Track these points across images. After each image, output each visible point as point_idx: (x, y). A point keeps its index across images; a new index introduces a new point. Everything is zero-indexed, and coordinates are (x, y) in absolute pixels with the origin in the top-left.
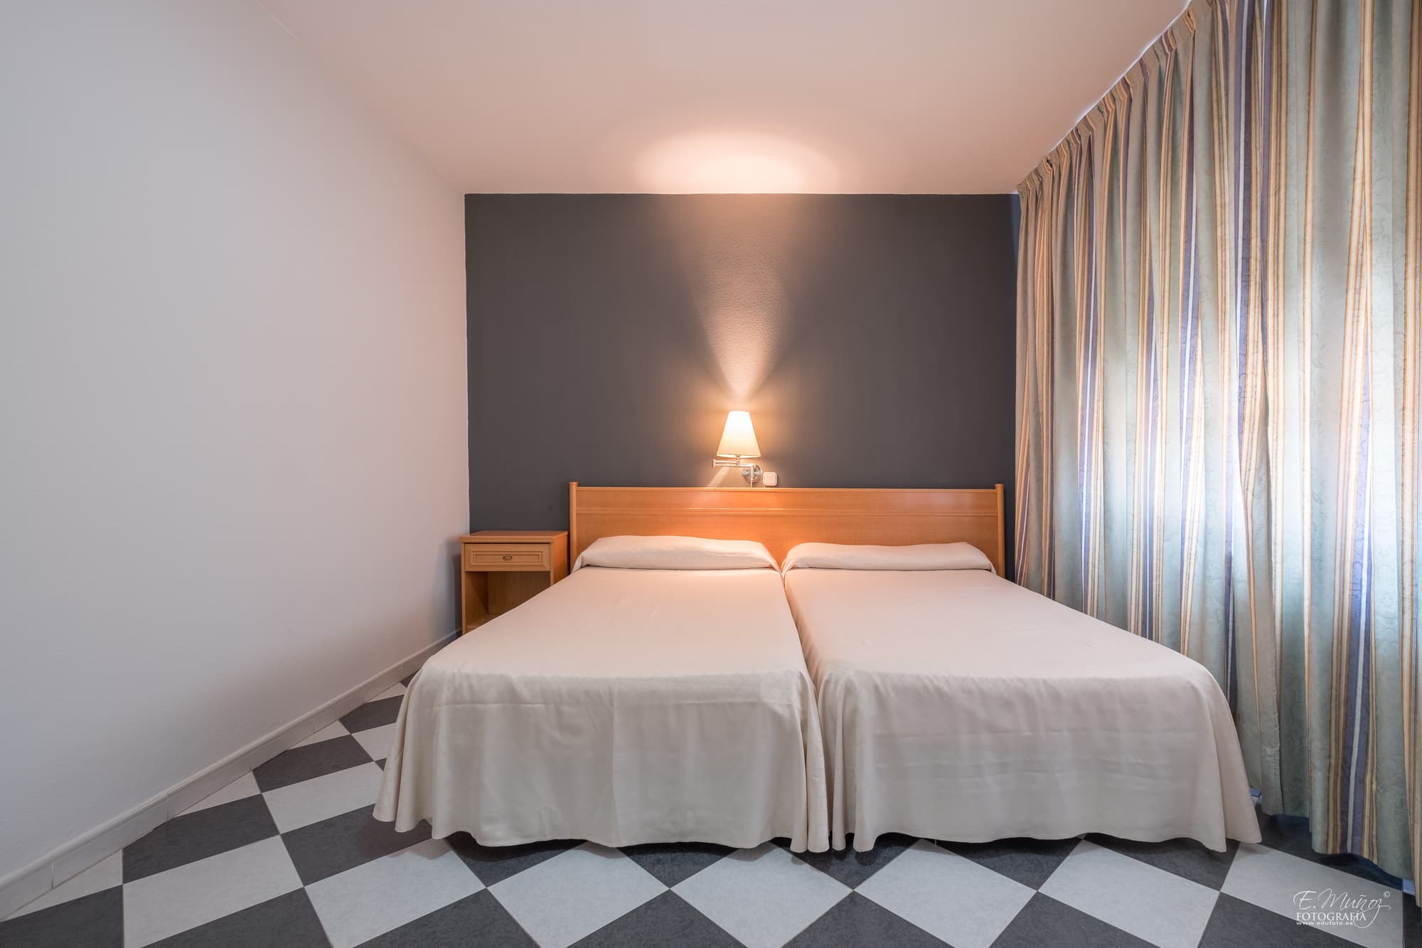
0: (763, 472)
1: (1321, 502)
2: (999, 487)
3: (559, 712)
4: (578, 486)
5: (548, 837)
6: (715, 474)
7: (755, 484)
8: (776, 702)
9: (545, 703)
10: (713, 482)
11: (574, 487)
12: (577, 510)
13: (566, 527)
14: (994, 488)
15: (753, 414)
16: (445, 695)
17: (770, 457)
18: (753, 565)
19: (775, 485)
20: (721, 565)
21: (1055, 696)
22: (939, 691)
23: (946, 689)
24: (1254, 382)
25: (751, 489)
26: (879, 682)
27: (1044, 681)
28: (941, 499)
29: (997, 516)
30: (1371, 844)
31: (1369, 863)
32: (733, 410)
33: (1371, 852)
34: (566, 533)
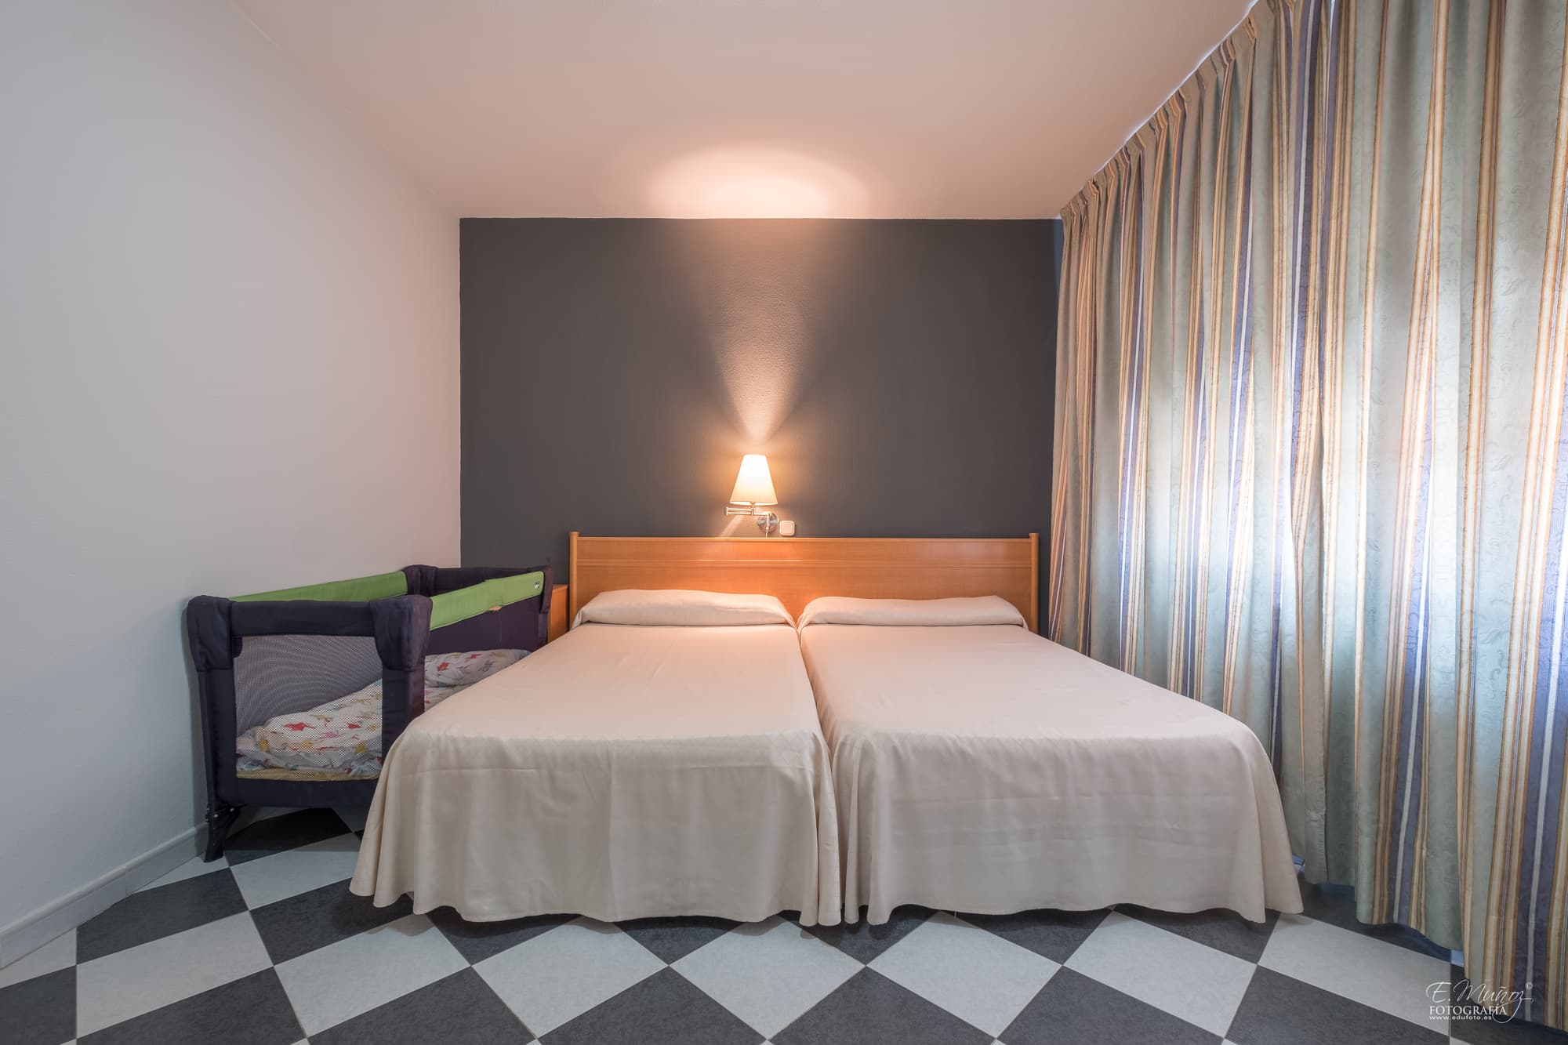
0: (780, 521)
1: (1376, 548)
2: (1034, 536)
3: (552, 778)
4: (580, 536)
5: (539, 911)
6: (728, 523)
7: (770, 534)
8: (786, 765)
9: (538, 768)
10: (725, 532)
11: (575, 536)
12: (578, 562)
13: (566, 580)
14: (1028, 537)
15: (769, 458)
16: (429, 760)
17: (787, 504)
18: (767, 620)
19: (792, 534)
20: (732, 621)
21: (1086, 757)
22: (963, 753)
23: (969, 750)
24: (1309, 421)
25: (766, 539)
26: (897, 743)
27: (1076, 742)
28: (971, 549)
29: (1031, 568)
30: (1419, 913)
31: (1416, 933)
32: (748, 454)
33: (1419, 922)
34: (565, 587)
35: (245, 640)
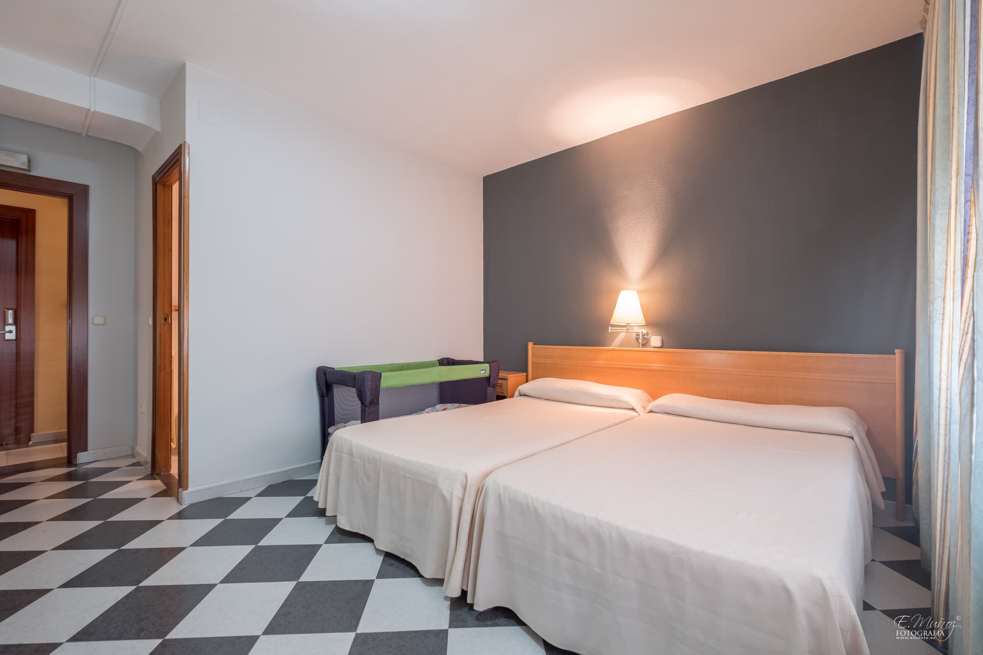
0: (651, 336)
2: (898, 354)
4: (534, 344)
6: (615, 338)
7: (644, 345)
10: (614, 344)
11: (530, 345)
12: (532, 360)
13: (526, 371)
14: (894, 354)
15: (639, 292)
17: (653, 324)
21: (624, 544)
25: (641, 349)
32: (624, 290)
34: (525, 374)
35: (334, 386)
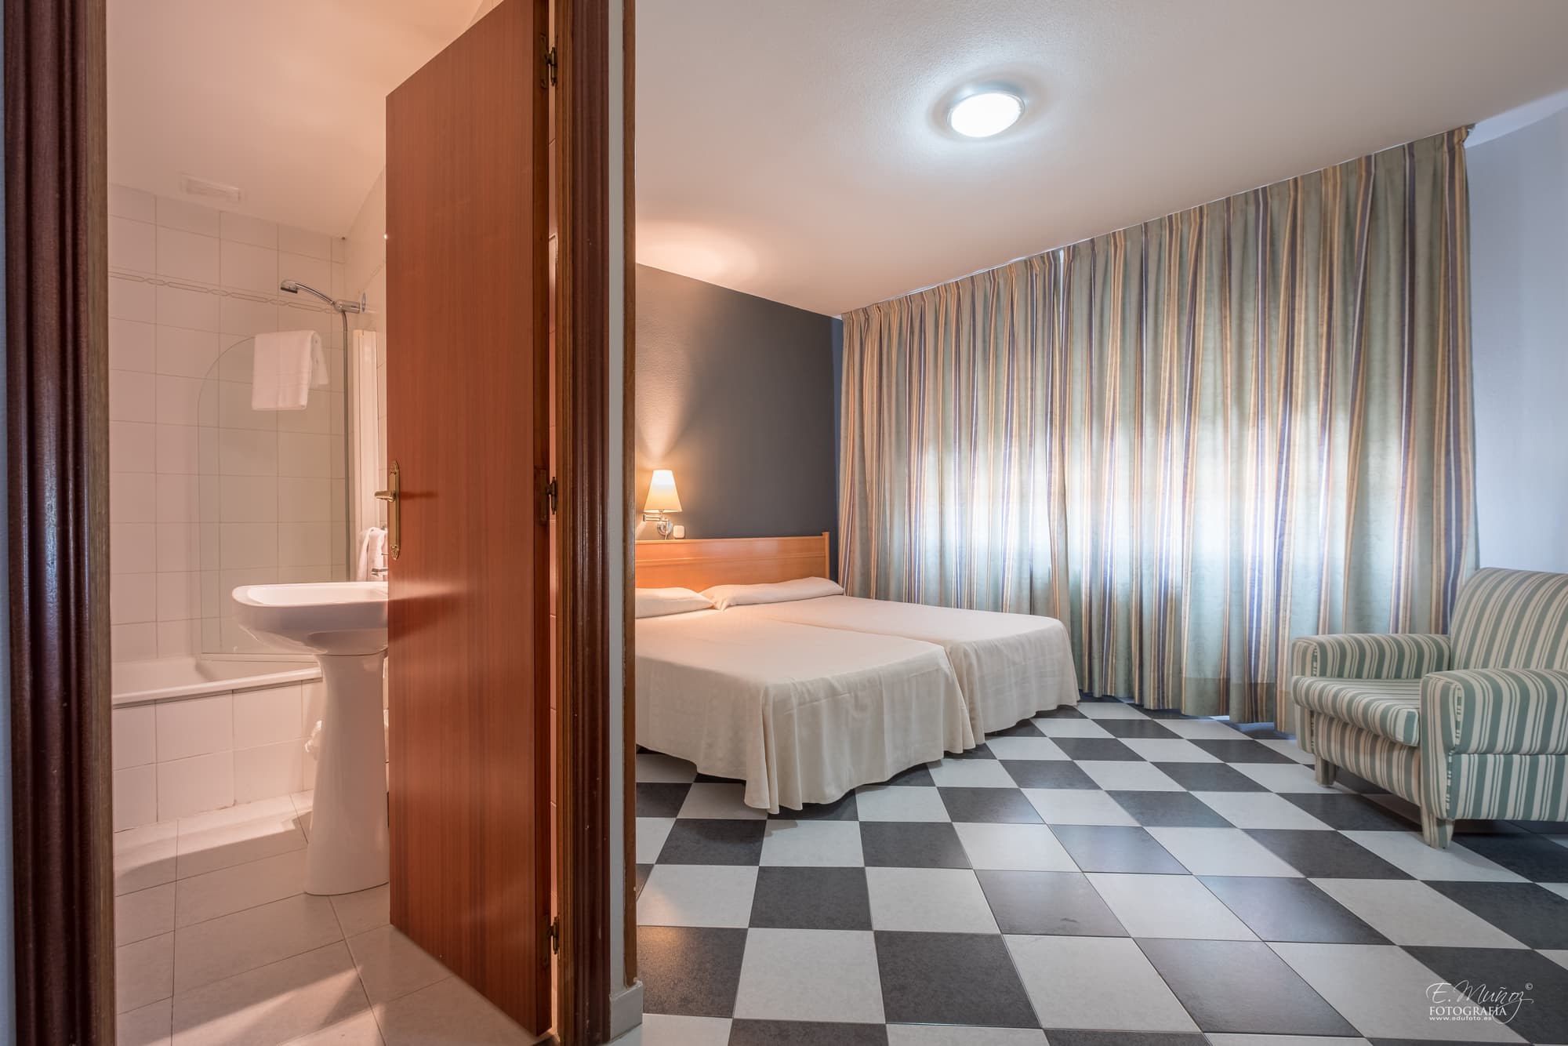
0: (674, 526)
1: (1097, 534)
2: (826, 535)
7: (667, 537)
9: (850, 693)
14: (822, 535)
16: (794, 701)
19: (683, 536)
20: (676, 610)
24: (1056, 476)
25: (666, 541)
29: (825, 557)
30: (1111, 687)
31: (1111, 696)
33: (1111, 691)
